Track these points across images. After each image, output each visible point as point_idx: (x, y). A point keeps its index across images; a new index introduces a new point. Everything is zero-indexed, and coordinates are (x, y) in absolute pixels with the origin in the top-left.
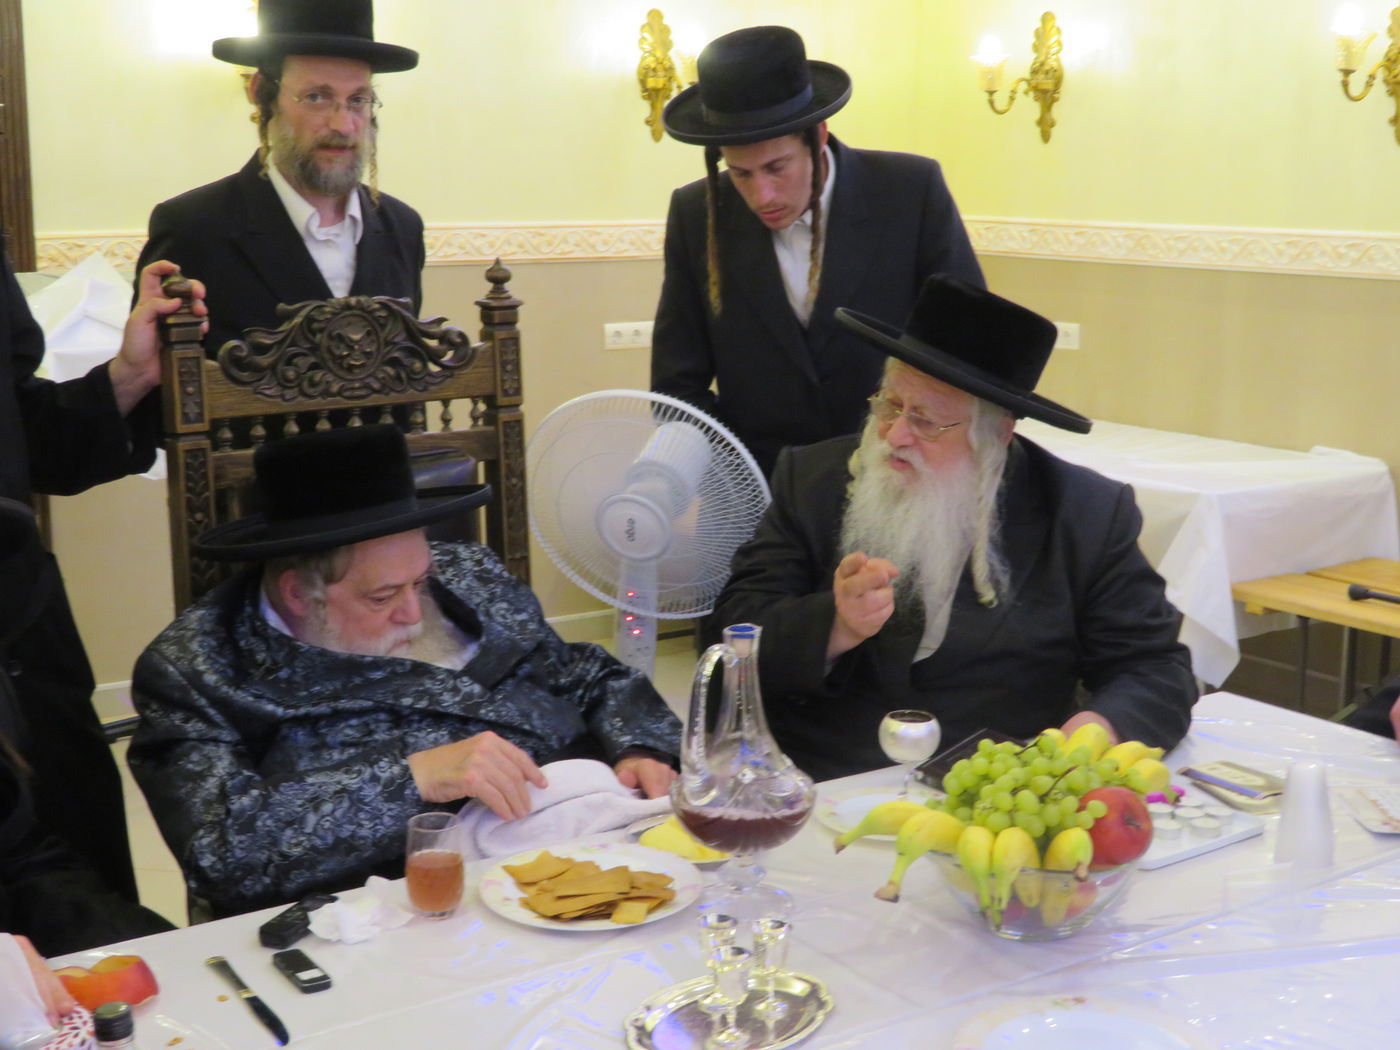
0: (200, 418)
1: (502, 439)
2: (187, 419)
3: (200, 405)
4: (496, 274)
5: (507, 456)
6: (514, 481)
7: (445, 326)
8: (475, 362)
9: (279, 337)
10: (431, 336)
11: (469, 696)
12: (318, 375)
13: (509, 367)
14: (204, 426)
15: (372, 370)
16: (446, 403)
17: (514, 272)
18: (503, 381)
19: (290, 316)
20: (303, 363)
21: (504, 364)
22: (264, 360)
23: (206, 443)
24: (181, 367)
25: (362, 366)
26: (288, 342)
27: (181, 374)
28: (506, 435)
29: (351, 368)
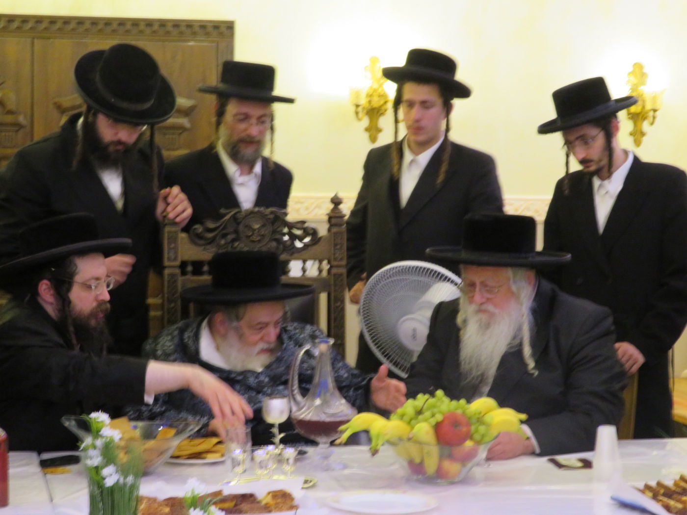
0: (175, 259)
1: (332, 282)
2: (169, 259)
3: (176, 253)
4: (336, 201)
5: (335, 291)
6: (339, 304)
7: (306, 225)
8: (320, 243)
9: (218, 225)
10: (298, 229)
11: (263, 382)
12: (236, 244)
13: (338, 247)
14: (178, 263)
15: (265, 243)
16: (304, 261)
17: (344, 201)
18: (334, 254)
19: (225, 215)
20: (230, 237)
21: (335, 245)
22: (210, 235)
23: (178, 271)
24: (168, 236)
25: (259, 241)
26: (222, 226)
27: (168, 239)
28: (335, 281)
29: (253, 241)
